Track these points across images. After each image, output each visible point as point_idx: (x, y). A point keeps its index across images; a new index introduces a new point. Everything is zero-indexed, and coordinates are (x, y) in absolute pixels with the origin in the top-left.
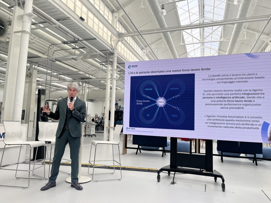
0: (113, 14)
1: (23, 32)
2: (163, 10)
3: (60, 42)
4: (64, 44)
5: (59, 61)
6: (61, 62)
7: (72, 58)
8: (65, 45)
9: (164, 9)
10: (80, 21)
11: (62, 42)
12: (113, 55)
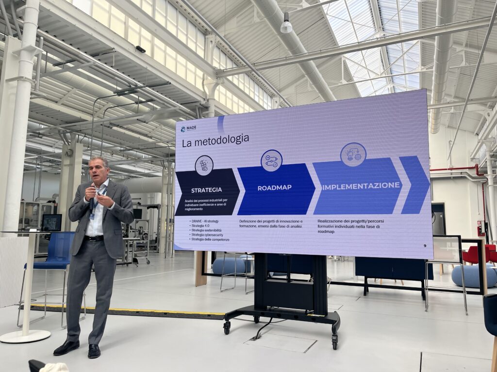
0: (207, 37)
1: (19, 79)
2: (287, 23)
3: (112, 93)
4: (119, 95)
5: (118, 126)
6: (121, 127)
7: (138, 119)
8: (121, 97)
9: (288, 21)
10: (138, 54)
11: (115, 93)
12: (208, 110)
